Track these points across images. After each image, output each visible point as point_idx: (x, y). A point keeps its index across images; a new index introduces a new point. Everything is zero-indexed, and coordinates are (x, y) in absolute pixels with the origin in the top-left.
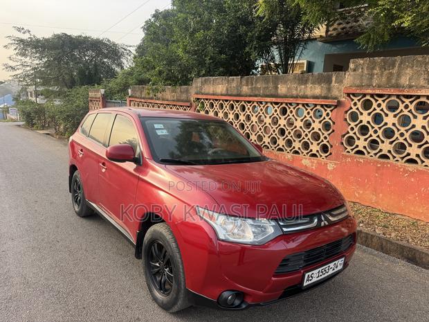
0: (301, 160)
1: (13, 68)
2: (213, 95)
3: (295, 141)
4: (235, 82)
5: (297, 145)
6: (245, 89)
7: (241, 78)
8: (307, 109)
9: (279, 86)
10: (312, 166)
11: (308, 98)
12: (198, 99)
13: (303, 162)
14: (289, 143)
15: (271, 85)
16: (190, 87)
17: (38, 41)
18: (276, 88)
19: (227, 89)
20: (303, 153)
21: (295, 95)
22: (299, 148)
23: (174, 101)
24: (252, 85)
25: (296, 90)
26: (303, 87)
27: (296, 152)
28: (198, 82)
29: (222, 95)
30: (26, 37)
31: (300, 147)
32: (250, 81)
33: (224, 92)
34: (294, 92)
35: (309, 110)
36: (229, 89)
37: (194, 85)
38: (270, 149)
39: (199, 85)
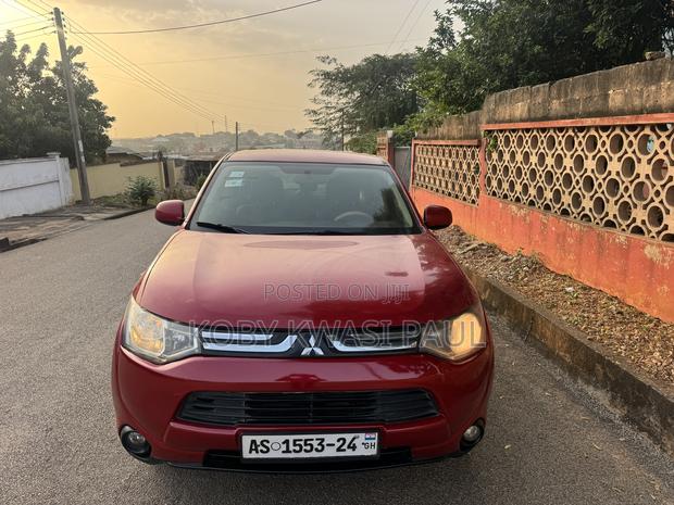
0: (643, 247)
1: (315, 112)
2: (510, 121)
3: (635, 206)
4: (541, 94)
5: (640, 215)
6: (556, 105)
7: (551, 84)
8: (659, 137)
9: (611, 92)
10: (664, 261)
11: (661, 112)
12: (490, 132)
13: (646, 252)
14: (625, 210)
15: (597, 92)
16: (480, 112)
17: (347, 71)
18: (606, 96)
19: (529, 109)
20: (650, 232)
21: (637, 109)
22: (643, 222)
23: (461, 138)
24: (566, 96)
25: (641, 96)
26: (653, 88)
27: (638, 230)
28: (490, 102)
29: (522, 121)
30: (331, 68)
31: (646, 218)
32: (563, 88)
33: (525, 115)
34: (637, 102)
35: (663, 139)
36: (533, 108)
37: (485, 108)
38: (593, 223)
39: (492, 106)
